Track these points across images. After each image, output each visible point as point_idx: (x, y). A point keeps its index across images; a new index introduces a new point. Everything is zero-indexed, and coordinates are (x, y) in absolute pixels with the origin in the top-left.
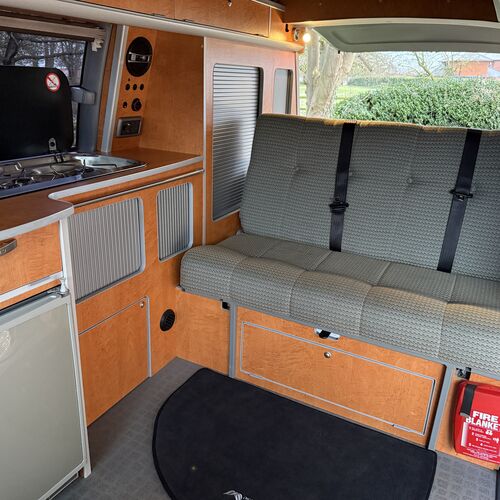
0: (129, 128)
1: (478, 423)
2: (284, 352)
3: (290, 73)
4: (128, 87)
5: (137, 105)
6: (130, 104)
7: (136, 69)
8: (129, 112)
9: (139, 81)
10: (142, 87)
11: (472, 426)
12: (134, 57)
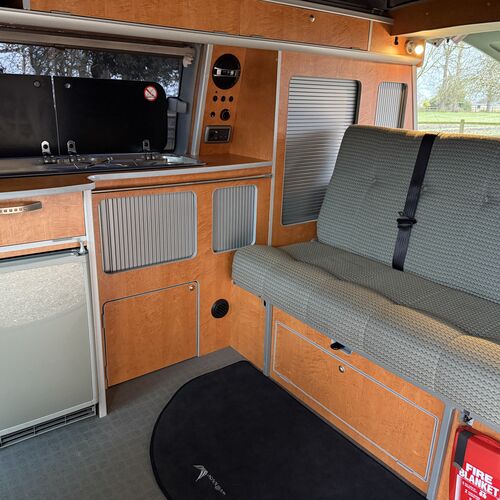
0: (218, 136)
1: (471, 479)
2: (306, 358)
3: (404, 87)
4: (215, 99)
5: (225, 115)
6: (218, 113)
7: (224, 83)
8: (217, 121)
9: (228, 93)
10: (231, 99)
11: (466, 481)
12: (219, 71)
